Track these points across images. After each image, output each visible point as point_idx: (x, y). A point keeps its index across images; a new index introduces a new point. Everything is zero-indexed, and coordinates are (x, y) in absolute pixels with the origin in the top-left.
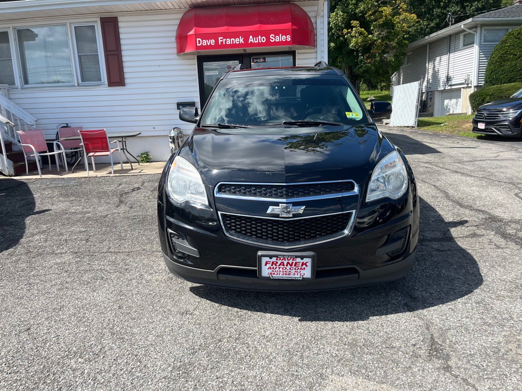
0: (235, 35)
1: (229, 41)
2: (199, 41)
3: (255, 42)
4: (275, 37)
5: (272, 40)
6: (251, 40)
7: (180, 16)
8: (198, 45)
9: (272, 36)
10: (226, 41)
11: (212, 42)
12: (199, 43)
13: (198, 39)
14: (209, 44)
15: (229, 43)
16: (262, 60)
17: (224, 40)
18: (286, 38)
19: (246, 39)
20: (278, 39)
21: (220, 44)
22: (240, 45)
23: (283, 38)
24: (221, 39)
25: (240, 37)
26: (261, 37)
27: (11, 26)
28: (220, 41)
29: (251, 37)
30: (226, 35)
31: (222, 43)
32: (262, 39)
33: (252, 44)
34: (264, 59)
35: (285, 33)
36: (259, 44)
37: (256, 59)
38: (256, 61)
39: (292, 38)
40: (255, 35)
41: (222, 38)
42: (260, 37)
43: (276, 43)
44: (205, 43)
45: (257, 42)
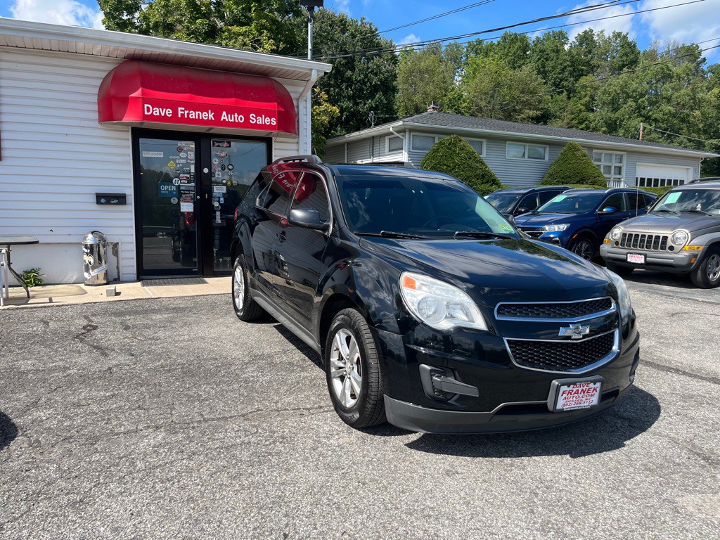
0: (203, 108)
1: (193, 115)
2: (148, 108)
3: (230, 121)
4: (256, 118)
5: (253, 121)
6: (224, 116)
8: (146, 113)
9: (253, 116)
10: (188, 114)
11: (169, 112)
12: (148, 110)
13: (146, 106)
14: (163, 114)
15: (194, 117)
16: (226, 144)
17: (186, 112)
18: (271, 122)
19: (218, 116)
20: (260, 120)
21: (179, 116)
22: (208, 122)
23: (267, 121)
24: (181, 110)
25: (210, 111)
26: (238, 115)
28: (180, 113)
29: (224, 113)
30: (189, 107)
31: (183, 115)
32: (239, 118)
33: (225, 123)
34: (229, 143)
35: (269, 114)
36: (234, 124)
37: (218, 142)
38: (217, 144)
39: (278, 121)
40: (230, 111)
41: (183, 109)
42: (236, 115)
43: (256, 126)
44: (157, 112)
45: (233, 120)
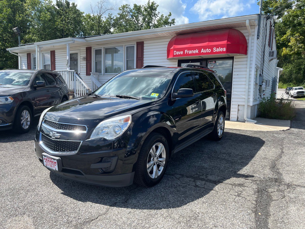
0: (194, 49)
1: (190, 52)
2: (175, 52)
3: (205, 52)
4: (216, 49)
5: (215, 51)
6: (202, 51)
7: (169, 40)
8: (174, 54)
9: (215, 49)
10: (189, 52)
11: (182, 53)
12: (175, 53)
13: (175, 51)
14: (180, 54)
16: (214, 62)
17: (188, 51)
18: (223, 50)
19: (200, 51)
20: (218, 50)
21: (185, 53)
22: (196, 54)
23: (221, 50)
24: (186, 51)
25: (197, 50)
26: (208, 49)
27: (103, 47)
28: (186, 52)
29: (203, 49)
30: (189, 49)
31: (187, 53)
32: (209, 51)
33: (203, 54)
34: (215, 61)
35: (222, 46)
36: (207, 53)
37: (210, 61)
38: (210, 62)
39: (227, 49)
40: (205, 48)
41: (187, 50)
42: (207, 49)
43: (216, 53)
44: (178, 53)
45: (206, 52)
